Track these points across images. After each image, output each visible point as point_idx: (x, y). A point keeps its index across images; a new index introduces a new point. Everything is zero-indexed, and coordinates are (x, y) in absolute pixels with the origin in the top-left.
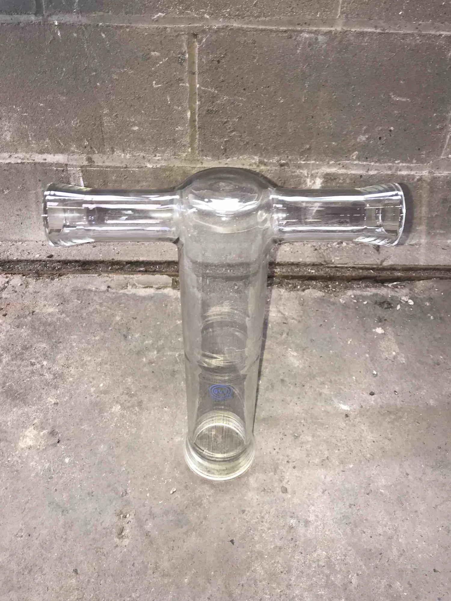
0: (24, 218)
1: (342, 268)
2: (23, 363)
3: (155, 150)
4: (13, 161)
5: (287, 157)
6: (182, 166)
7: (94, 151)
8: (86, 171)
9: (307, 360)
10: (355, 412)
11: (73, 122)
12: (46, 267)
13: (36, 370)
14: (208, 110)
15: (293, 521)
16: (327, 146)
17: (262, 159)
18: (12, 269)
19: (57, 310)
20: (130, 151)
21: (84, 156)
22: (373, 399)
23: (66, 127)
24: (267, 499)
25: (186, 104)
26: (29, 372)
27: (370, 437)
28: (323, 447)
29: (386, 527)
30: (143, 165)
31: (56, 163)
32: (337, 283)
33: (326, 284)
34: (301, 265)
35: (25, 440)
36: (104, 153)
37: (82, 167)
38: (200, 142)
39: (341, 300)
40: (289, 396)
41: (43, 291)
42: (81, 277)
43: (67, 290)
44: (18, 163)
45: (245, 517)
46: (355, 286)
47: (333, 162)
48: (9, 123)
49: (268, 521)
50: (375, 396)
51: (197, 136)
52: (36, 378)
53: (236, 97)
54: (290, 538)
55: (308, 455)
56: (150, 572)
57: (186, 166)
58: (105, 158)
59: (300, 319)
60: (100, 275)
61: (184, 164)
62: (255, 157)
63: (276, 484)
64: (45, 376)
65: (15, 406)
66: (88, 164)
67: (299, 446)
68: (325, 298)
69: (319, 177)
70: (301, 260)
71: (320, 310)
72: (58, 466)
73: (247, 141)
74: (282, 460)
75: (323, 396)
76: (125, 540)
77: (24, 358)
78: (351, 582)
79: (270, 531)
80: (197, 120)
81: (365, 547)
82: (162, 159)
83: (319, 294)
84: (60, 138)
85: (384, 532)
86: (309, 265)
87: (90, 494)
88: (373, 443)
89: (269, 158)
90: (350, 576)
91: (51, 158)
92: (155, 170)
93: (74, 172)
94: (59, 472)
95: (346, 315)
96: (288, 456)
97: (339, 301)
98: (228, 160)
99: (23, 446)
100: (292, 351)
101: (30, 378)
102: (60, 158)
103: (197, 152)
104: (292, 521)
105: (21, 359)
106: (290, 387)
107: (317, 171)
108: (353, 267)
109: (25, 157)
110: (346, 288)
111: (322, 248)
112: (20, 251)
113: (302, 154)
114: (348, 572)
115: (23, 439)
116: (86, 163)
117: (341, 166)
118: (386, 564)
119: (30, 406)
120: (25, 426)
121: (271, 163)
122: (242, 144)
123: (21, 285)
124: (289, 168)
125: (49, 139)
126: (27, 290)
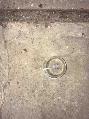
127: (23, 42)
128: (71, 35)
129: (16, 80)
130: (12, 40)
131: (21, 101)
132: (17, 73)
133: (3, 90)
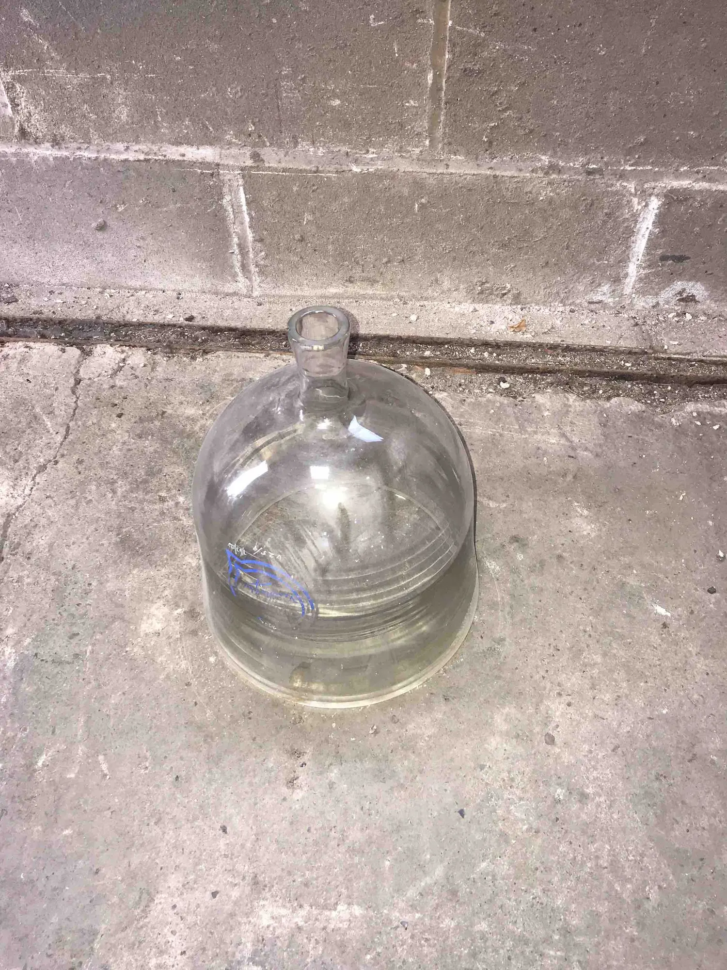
0: (149, 252)
1: (681, 361)
2: (146, 497)
3: (367, 144)
4: (131, 156)
5: (602, 158)
6: (411, 170)
7: (264, 142)
8: (250, 177)
9: (604, 525)
10: (679, 620)
11: (229, 89)
12: (184, 336)
13: (168, 510)
14: (465, 70)
15: (560, 793)
16: (677, 138)
17: (554, 160)
18: (131, 338)
19: (201, 412)
20: (325, 143)
21: (248, 151)
22: (713, 600)
23: (217, 98)
24: (520, 750)
25: (426, 59)
26: (157, 513)
27: (701, 665)
28: (620, 675)
29: (715, 817)
30: (345, 168)
31: (200, 160)
32: (669, 388)
33: (649, 387)
34: (609, 353)
35: (150, 621)
36: (280, 146)
37: (242, 169)
38: (447, 129)
39: (673, 420)
40: (570, 584)
41: (179, 378)
42: (238, 357)
43: (216, 379)
44: (139, 161)
45: (484, 776)
46: (700, 396)
47: (685, 168)
48: (125, 90)
49: (520, 787)
50: (717, 595)
51: (442, 118)
52: (167, 522)
53: (519, 45)
54: (554, 817)
55: (593, 687)
56: (333, 843)
57: (419, 170)
58: (281, 154)
59: (599, 450)
60: (267, 355)
61: (415, 168)
62: (543, 158)
63: (537, 729)
64: (180, 520)
65: (135, 566)
66: (253, 165)
67: (580, 670)
68: (645, 414)
69: (657, 196)
70: (609, 342)
71: (636, 437)
72: (199, 666)
73: (532, 128)
74: (550, 691)
75: (628, 589)
76: (298, 791)
77: (148, 489)
78: (648, 898)
79: (522, 802)
80: (444, 88)
81: (677, 846)
82: (378, 158)
83: (636, 407)
84: (208, 119)
85: (711, 825)
86: (622, 352)
87: (248, 716)
88: (706, 676)
89: (568, 161)
90: (647, 888)
91: (193, 153)
92: (364, 176)
93: (229, 177)
94: (200, 676)
95: (680, 448)
96: (559, 685)
97: (671, 423)
98: (495, 161)
99: (147, 631)
100: (580, 507)
101: (159, 522)
102: (207, 153)
103: (440, 145)
104: (559, 791)
105: (144, 489)
106: (572, 569)
107: (653, 184)
108: (702, 361)
109: (151, 149)
110: (685, 398)
111: (648, 322)
112: (143, 305)
113: (629, 152)
114: (645, 883)
115: (148, 618)
116: (249, 163)
117: (700, 176)
118: (710, 877)
119: (159, 568)
120: (151, 599)
121: (570, 168)
122: (521, 132)
123: (145, 366)
124: (603, 178)
125: (190, 121)
126: (153, 374)
127: (122, 384)
128: (251, 377)
129: (76, 457)
130: (96, 380)
131: (72, 502)
132: (84, 443)
133: (35, 476)
